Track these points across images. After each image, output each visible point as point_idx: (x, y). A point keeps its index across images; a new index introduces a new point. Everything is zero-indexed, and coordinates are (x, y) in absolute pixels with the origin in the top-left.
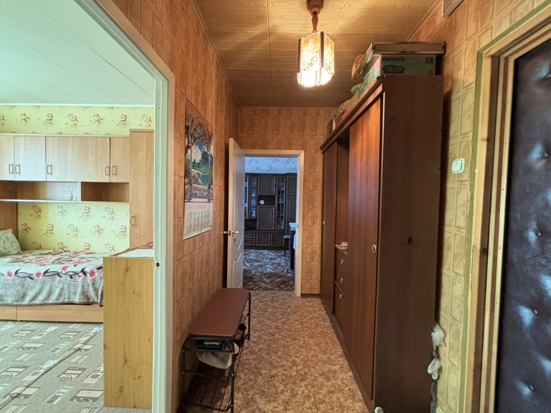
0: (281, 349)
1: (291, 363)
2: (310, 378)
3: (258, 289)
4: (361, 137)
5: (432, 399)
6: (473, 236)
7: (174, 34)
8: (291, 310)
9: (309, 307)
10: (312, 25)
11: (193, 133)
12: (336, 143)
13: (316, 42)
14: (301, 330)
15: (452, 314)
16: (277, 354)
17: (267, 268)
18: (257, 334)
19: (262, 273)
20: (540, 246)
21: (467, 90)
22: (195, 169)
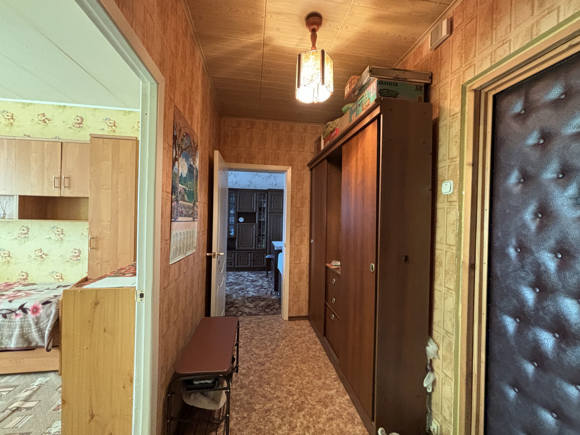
0: (274, 378)
1: (286, 393)
2: (307, 407)
3: (241, 315)
4: (355, 156)
5: (427, 412)
6: (462, 253)
7: (164, 33)
8: (280, 336)
9: (298, 330)
10: (311, 42)
11: (180, 144)
12: (326, 161)
13: (317, 59)
14: (293, 356)
15: (445, 327)
16: (270, 385)
17: (249, 291)
18: (245, 366)
19: (244, 297)
20: (520, 261)
21: (453, 118)
22: (182, 184)
